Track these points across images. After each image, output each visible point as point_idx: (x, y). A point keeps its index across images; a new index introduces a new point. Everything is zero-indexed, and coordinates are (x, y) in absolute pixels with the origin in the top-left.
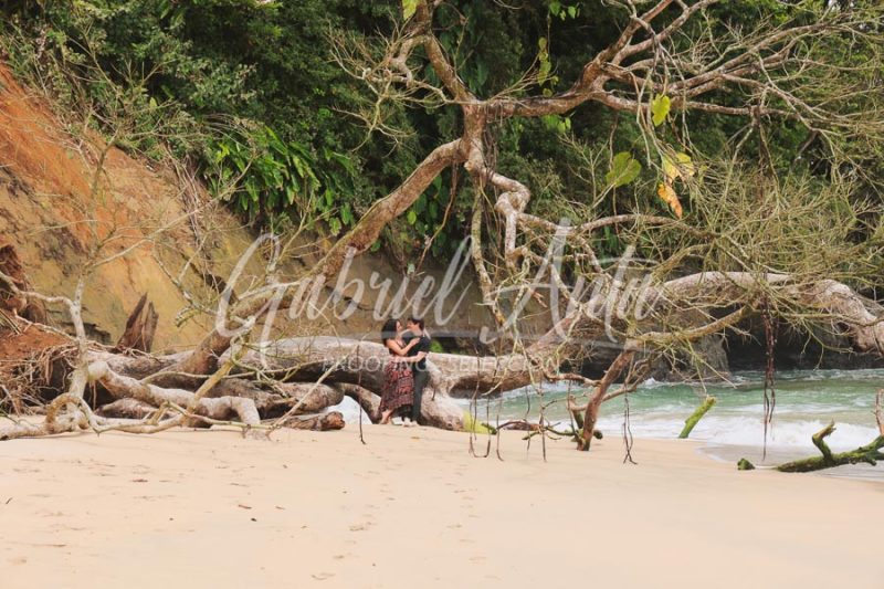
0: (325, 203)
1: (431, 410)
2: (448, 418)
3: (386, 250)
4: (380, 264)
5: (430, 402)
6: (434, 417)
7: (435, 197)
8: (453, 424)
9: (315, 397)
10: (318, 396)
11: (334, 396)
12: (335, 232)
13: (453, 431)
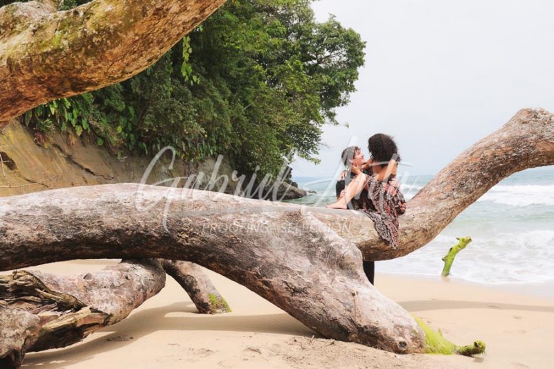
0: (73, 117)
1: (357, 315)
2: (396, 330)
3: (106, 145)
4: (103, 152)
5: (351, 298)
6: (365, 327)
7: (131, 120)
8: (406, 342)
9: (126, 294)
10: (131, 291)
11: (153, 282)
12: (79, 133)
13: (407, 355)
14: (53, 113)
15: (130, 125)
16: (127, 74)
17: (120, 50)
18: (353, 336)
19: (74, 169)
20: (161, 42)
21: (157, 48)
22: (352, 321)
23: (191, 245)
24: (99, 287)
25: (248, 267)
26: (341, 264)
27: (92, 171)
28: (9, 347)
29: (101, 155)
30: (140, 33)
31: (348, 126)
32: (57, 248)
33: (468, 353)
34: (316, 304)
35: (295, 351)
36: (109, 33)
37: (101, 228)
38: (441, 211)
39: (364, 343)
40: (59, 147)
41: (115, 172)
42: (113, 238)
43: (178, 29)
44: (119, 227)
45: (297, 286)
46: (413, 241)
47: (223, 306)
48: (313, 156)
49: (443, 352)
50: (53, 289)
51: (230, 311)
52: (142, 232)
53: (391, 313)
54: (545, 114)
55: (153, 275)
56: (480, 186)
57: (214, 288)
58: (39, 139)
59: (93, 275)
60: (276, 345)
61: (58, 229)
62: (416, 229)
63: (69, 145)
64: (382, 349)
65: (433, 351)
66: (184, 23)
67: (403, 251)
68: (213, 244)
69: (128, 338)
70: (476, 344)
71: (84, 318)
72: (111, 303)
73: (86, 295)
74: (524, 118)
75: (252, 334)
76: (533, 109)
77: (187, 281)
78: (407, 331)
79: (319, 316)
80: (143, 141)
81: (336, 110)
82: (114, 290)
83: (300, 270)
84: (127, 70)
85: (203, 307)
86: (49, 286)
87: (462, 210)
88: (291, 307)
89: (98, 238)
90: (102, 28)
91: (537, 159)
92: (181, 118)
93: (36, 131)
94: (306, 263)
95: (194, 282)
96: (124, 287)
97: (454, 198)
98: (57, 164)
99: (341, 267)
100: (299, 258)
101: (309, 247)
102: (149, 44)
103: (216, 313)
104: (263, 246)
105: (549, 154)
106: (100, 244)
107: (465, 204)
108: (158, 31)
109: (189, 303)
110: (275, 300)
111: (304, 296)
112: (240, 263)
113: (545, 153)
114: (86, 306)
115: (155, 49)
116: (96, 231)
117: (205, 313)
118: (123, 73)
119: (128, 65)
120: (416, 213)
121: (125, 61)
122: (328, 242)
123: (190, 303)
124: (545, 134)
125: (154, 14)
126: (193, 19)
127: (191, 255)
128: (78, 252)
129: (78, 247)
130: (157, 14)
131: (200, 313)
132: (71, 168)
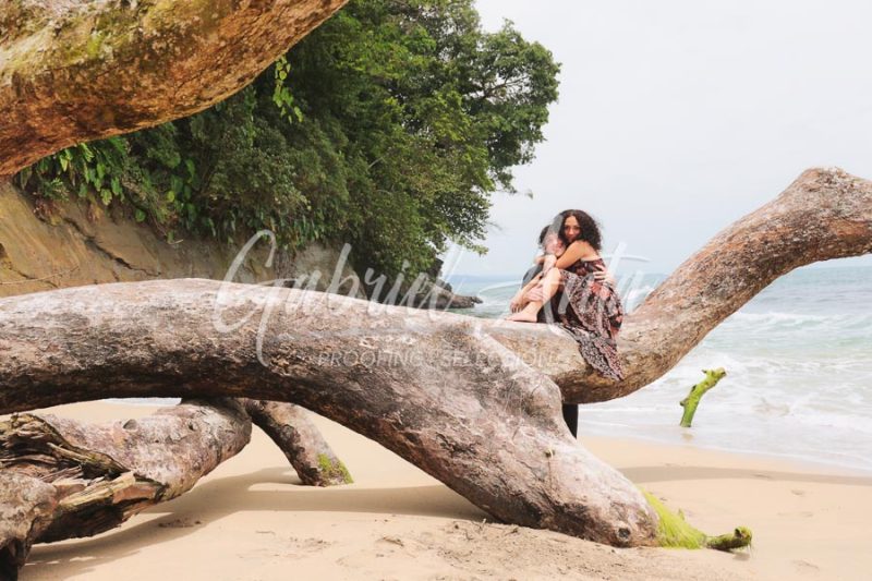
0: (97, 176)
1: (554, 486)
2: (614, 510)
3: (150, 221)
4: (145, 232)
5: (544, 461)
6: (566, 505)
7: (189, 182)
8: (629, 527)
9: (190, 452)
10: (198, 447)
11: (231, 435)
12: (106, 202)
13: (632, 549)
14: (65, 169)
15: (187, 190)
16: (205, 101)
17: (196, 63)
18: (547, 519)
19: (98, 258)
20: (260, 51)
21: (253, 61)
22: (545, 496)
23: (293, 376)
24: (148, 442)
25: (382, 412)
26: (528, 408)
27: (127, 261)
28: (7, 533)
29: (142, 237)
30: (229, 36)
31: (531, 196)
32: (79, 380)
33: (725, 546)
34: (490, 470)
35: (456, 542)
36: (178, 35)
37: (150, 349)
38: (682, 327)
39: (564, 530)
40: (74, 224)
41: (164, 265)
42: (169, 365)
43: (288, 31)
44: (179, 348)
45: (459, 441)
46: (639, 373)
47: (341, 474)
48: (477, 242)
49: (686, 544)
50: (75, 443)
51: (352, 482)
52: (215, 355)
53: (606, 483)
54: (844, 178)
55: (232, 424)
56: (743, 288)
57: (326, 446)
58: (43, 211)
59: (139, 422)
60: (427, 533)
61: (82, 349)
62: (644, 354)
63: (90, 221)
64: (592, 540)
65: (670, 544)
66: (298, 21)
67: (623, 388)
68: (328, 375)
69: (193, 523)
70: (737, 532)
71: (125, 490)
72: (167, 467)
73: (127, 454)
74: (811, 182)
75: (388, 516)
76: (826, 169)
77: (284, 434)
78: (630, 512)
79: (493, 488)
80: (208, 216)
81: (513, 170)
82: (171, 447)
83: (464, 417)
84: (205, 94)
85: (308, 476)
86: (69, 439)
87: (714, 326)
88: (450, 474)
89: (145, 365)
90: (167, 27)
91: (830, 247)
92: (270, 179)
93: (37, 197)
94: (474, 405)
95: (294, 436)
96: (187, 441)
97: (703, 307)
98: (71, 251)
99: (528, 412)
100: (462, 398)
101: (478, 380)
102: (242, 53)
103: (330, 484)
104: (407, 378)
105: (850, 241)
106: (148, 375)
107: (720, 315)
108: (256, 33)
109: (287, 469)
110: (424, 464)
111: (470, 458)
112: (369, 405)
113: (844, 238)
114: (128, 471)
115: (249, 62)
116: (142, 353)
117: (313, 484)
118: (199, 99)
119: (206, 86)
120: (643, 329)
121: (203, 80)
122: (508, 373)
123: (289, 469)
124: (844, 208)
125: (251, 6)
126: (311, 15)
127: (293, 393)
128: (113, 387)
129: (113, 379)
130: (256, 6)
131: (304, 484)
132: (93, 257)
